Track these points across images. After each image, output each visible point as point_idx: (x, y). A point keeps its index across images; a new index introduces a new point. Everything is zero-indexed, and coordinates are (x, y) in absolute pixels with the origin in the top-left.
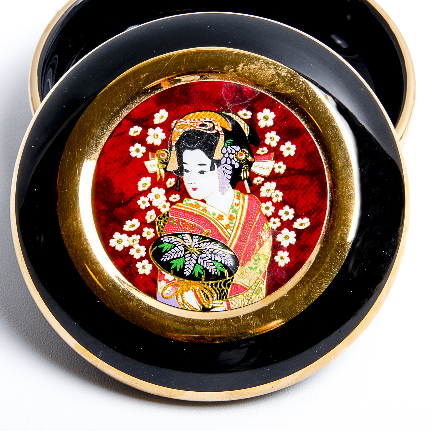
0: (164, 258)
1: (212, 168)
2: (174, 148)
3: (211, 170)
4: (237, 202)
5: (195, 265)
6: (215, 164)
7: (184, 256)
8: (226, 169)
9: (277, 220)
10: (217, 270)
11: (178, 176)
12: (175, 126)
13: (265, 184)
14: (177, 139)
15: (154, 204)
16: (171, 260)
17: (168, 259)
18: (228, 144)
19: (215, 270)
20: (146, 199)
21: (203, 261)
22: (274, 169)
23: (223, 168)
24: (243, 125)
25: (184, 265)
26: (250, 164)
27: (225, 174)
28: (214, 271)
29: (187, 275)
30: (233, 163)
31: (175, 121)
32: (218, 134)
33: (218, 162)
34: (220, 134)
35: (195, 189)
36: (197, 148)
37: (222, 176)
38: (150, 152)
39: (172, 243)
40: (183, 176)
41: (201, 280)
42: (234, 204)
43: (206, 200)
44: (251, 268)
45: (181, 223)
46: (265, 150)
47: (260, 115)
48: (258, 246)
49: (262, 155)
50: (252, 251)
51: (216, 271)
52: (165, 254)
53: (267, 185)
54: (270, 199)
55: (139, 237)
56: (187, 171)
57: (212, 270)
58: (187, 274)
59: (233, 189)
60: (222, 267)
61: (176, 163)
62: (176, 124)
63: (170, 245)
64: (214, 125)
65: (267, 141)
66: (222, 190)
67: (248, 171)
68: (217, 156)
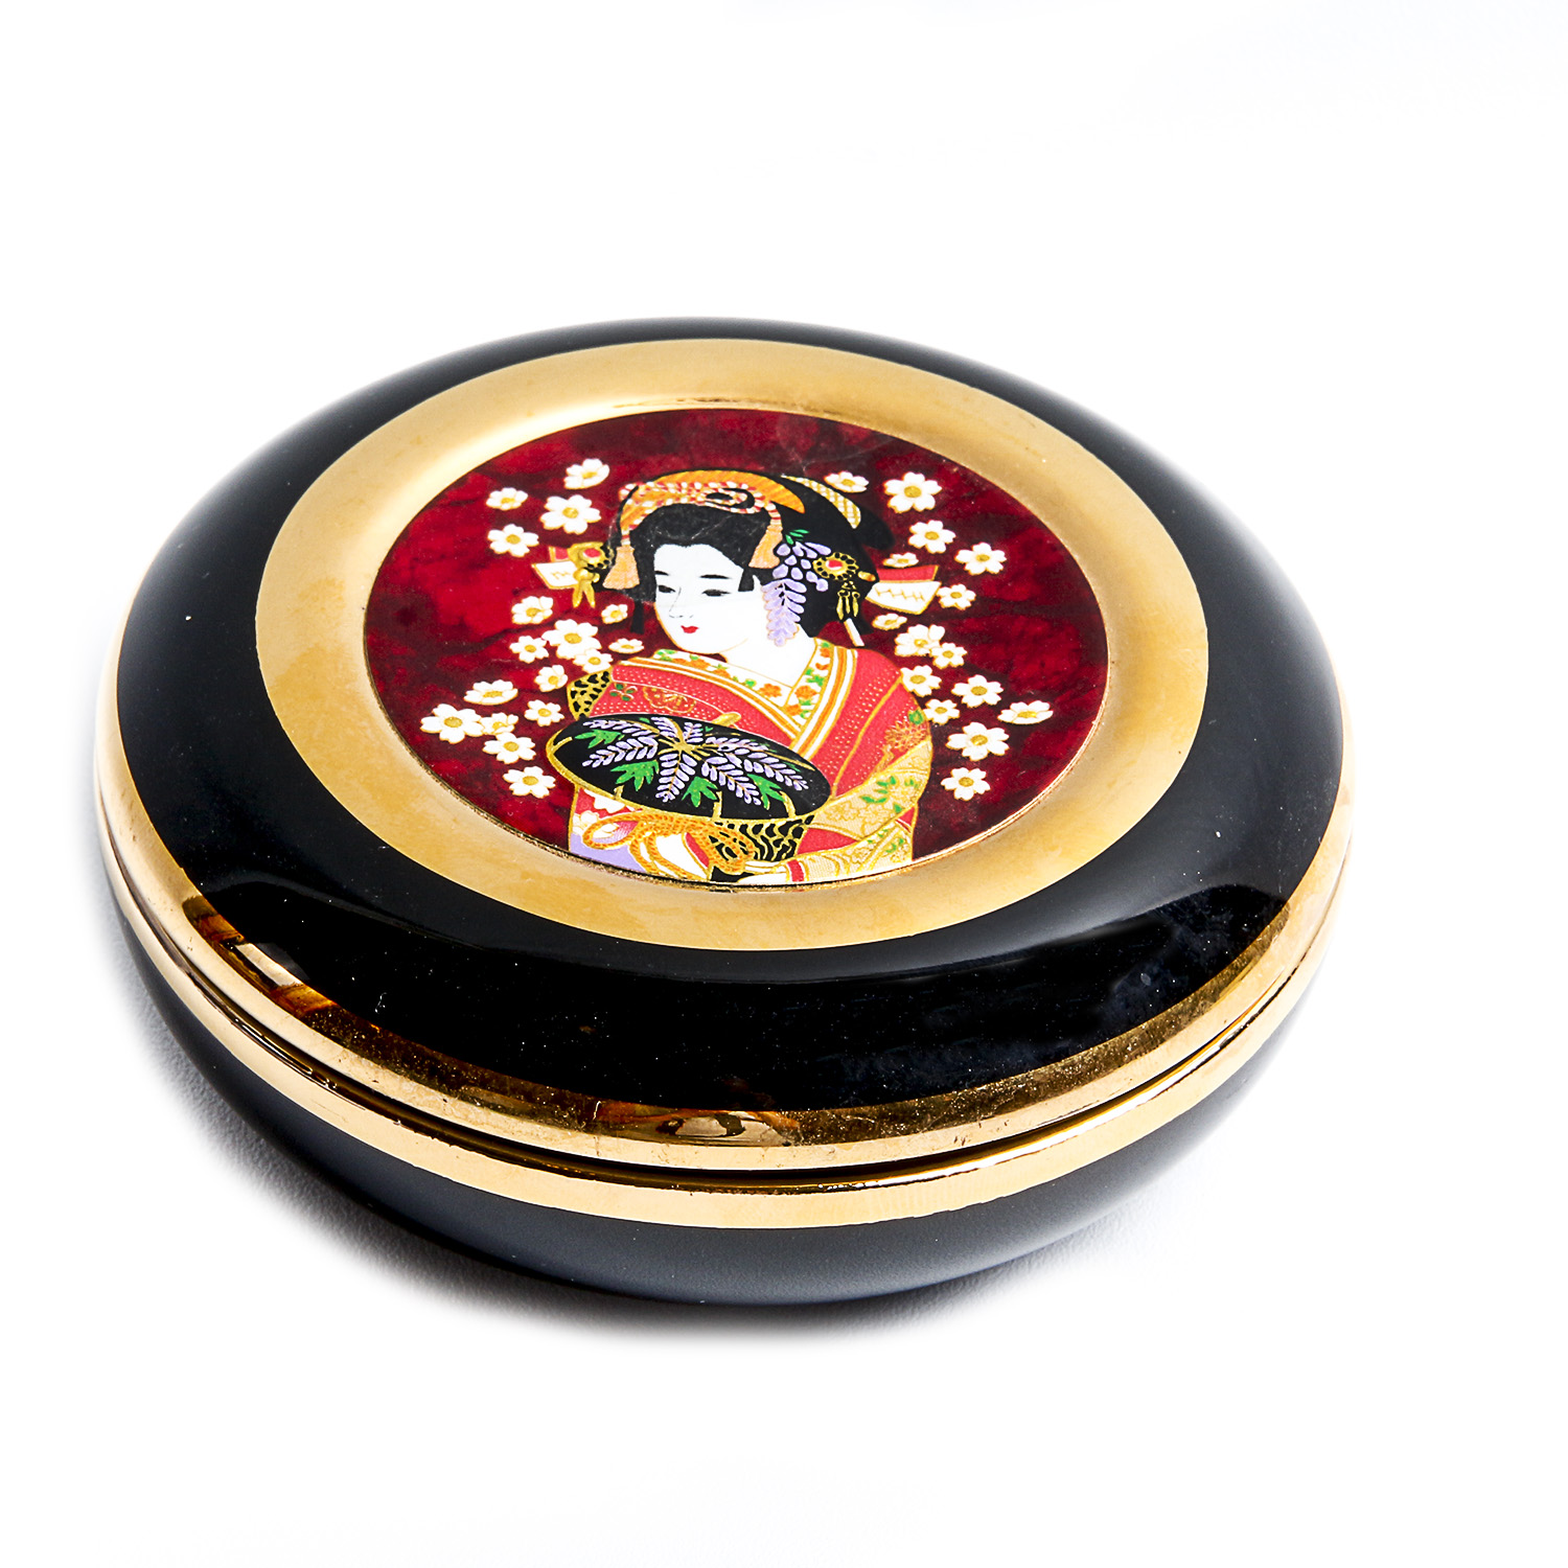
0: (594, 760)
2: (626, 542)
3: (741, 589)
5: (692, 778)
6: (754, 577)
7: (657, 757)
8: (787, 588)
9: (949, 704)
10: (760, 795)
11: (640, 602)
12: (630, 496)
13: (911, 629)
14: (638, 521)
15: (560, 654)
16: (614, 764)
17: (607, 762)
18: (794, 539)
19: (757, 793)
20: (539, 643)
21: (718, 771)
22: (936, 599)
23: (781, 586)
24: (842, 504)
25: (657, 777)
26: (865, 587)
27: (787, 601)
28: (752, 796)
29: (665, 801)
30: (812, 578)
31: (631, 486)
33: (766, 576)
35: (691, 630)
36: (697, 542)
37: (776, 604)
38: (553, 545)
39: (620, 731)
40: (654, 600)
42: (813, 665)
43: (723, 654)
44: (867, 799)
45: (646, 694)
46: (911, 559)
47: (892, 486)
48: (888, 756)
49: (901, 569)
50: (871, 764)
51: (759, 797)
52: (598, 752)
53: (918, 631)
54: (927, 660)
55: (514, 719)
56: (665, 589)
57: (744, 791)
58: (668, 797)
59: (810, 635)
60: (777, 790)
61: (633, 572)
62: (632, 492)
63: (615, 734)
64: (750, 496)
65: (916, 541)
66: (776, 634)
67: (858, 601)
68: (762, 558)
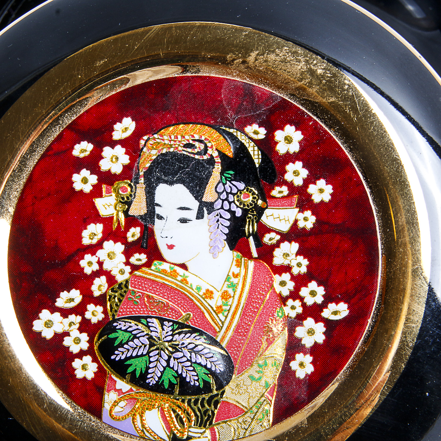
0: (117, 355)
1: (200, 216)
2: (142, 180)
3: (198, 218)
4: (236, 270)
5: (165, 368)
6: (205, 209)
7: (148, 353)
8: (221, 217)
9: (297, 303)
10: (199, 379)
11: (146, 225)
12: (145, 145)
13: (282, 245)
14: (148, 165)
15: (106, 267)
16: (127, 359)
17: (123, 357)
18: (226, 178)
19: (196, 378)
20: (94, 259)
21: (178, 363)
22: (296, 221)
23: (217, 215)
24: (252, 149)
25: (148, 368)
26: (260, 211)
27: (220, 226)
28: (194, 380)
29: (151, 384)
30: (234, 208)
31: (145, 138)
32: (211, 161)
33: (210, 207)
34: (215, 162)
35: (171, 247)
36: (177, 182)
37: (214, 228)
38: (105, 184)
39: (131, 332)
40: (154, 224)
41: (172, 393)
42: (231, 274)
43: (187, 264)
44: (251, 377)
45: (146, 299)
46: (285, 190)
47: (279, 135)
48: (264, 344)
49: (279, 198)
50: (255, 351)
51: (198, 380)
52: (119, 349)
53: (285, 246)
54: (287, 269)
55: (79, 318)
56: (160, 218)
57: (190, 377)
58: (152, 381)
59: (231, 250)
60: (207, 374)
61: (144, 204)
62: (147, 141)
63: (127, 335)
64: (206, 147)
65: (289, 177)
66: (214, 250)
67: (257, 222)
68: (209, 196)
